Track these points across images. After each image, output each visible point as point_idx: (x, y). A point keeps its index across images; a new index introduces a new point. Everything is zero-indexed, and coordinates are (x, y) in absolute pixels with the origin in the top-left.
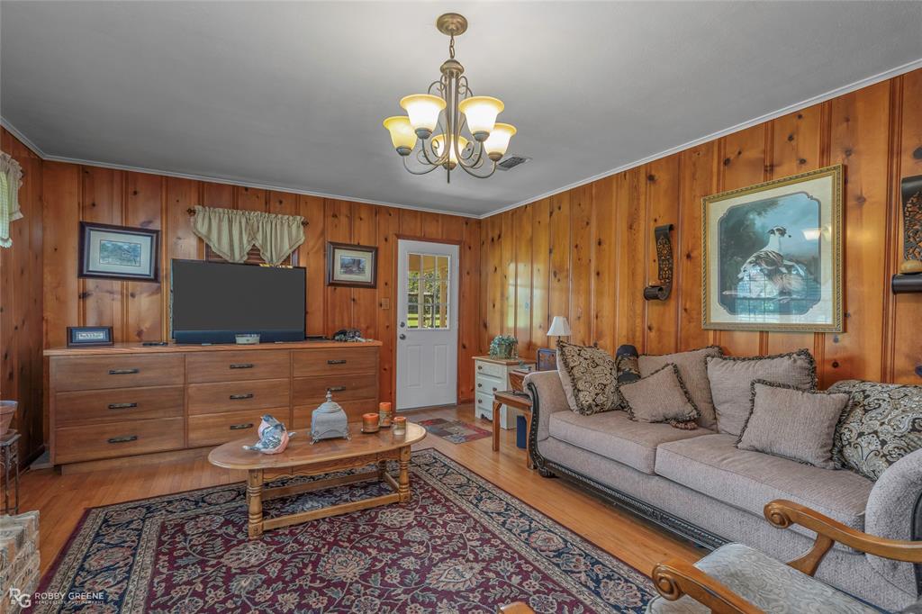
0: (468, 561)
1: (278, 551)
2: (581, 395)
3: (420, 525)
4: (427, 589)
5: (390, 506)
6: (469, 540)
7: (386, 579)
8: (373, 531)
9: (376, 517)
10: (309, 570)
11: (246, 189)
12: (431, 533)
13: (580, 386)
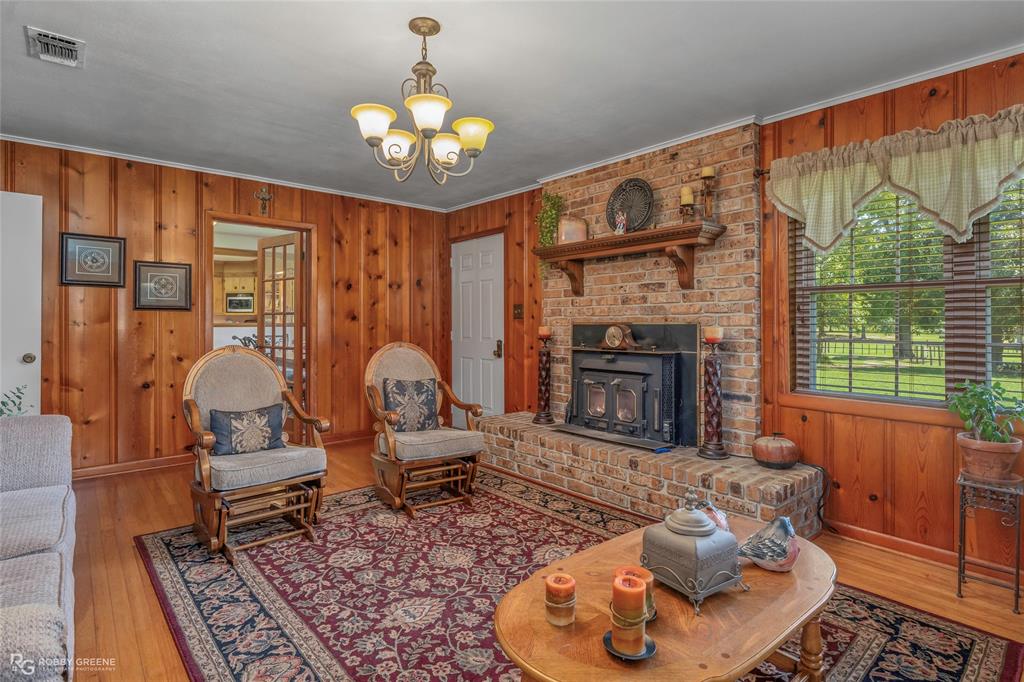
0: (397, 629)
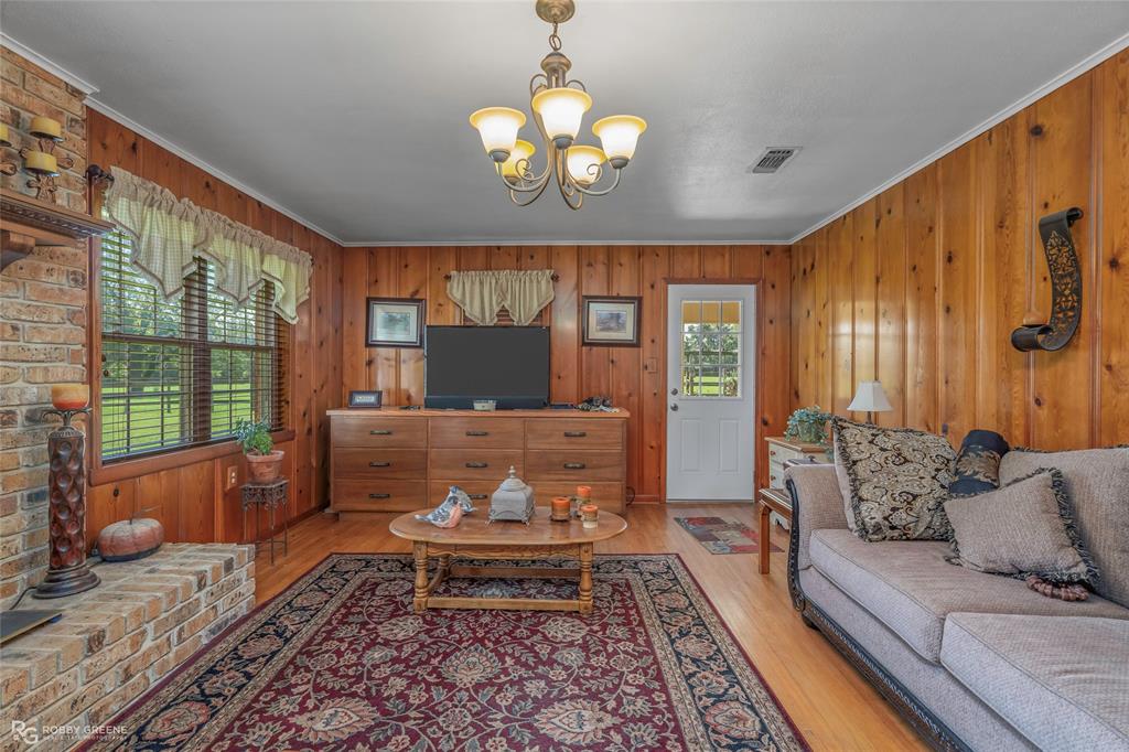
0: (604, 709)
1: (427, 632)
2: (864, 507)
3: (585, 647)
4: (530, 726)
5: (569, 614)
6: (627, 683)
7: (497, 697)
8: (528, 638)
9: (544, 623)
10: (435, 662)
11: (499, 248)
12: (588, 658)
13: (864, 492)
